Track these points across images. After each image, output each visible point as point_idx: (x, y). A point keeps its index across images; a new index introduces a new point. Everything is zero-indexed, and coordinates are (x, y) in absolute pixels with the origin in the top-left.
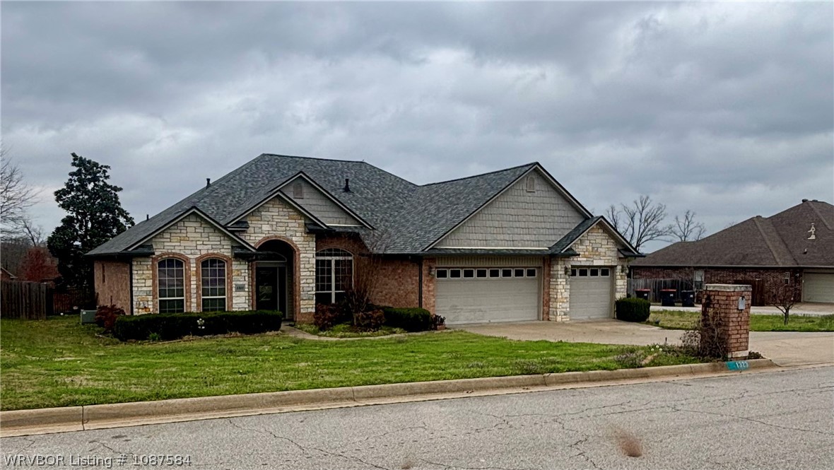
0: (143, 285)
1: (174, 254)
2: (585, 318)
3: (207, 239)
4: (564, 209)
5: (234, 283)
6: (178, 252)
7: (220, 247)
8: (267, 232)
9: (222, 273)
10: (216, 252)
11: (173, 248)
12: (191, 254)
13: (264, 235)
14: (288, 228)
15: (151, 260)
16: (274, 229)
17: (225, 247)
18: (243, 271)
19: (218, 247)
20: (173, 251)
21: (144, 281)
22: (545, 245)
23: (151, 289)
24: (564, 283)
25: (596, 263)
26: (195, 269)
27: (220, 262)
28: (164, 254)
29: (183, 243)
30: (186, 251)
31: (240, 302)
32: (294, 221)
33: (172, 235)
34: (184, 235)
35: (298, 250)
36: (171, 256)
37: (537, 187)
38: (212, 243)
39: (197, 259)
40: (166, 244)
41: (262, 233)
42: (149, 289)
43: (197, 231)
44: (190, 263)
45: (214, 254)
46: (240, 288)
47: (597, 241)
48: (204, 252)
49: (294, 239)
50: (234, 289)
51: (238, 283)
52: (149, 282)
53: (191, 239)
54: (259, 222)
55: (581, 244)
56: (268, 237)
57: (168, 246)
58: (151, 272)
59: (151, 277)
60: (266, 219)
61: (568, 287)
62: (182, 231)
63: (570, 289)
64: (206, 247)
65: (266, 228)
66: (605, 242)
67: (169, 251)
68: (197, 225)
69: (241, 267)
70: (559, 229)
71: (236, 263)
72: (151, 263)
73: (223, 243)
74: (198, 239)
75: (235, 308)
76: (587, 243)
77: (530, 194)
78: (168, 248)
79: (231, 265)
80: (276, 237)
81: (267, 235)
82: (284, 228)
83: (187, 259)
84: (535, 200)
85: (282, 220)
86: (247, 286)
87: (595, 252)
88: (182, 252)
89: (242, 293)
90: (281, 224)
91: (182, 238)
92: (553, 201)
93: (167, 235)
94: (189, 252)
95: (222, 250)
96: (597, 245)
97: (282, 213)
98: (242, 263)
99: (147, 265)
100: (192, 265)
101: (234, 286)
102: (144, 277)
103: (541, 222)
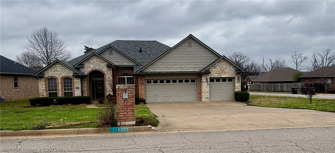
0: (42, 87)
1: (52, 76)
2: (219, 100)
3: (64, 71)
4: (208, 53)
5: (75, 86)
6: (54, 75)
7: (69, 73)
8: (92, 68)
9: (71, 83)
10: (68, 75)
11: (52, 74)
12: (59, 76)
13: (91, 69)
14: (100, 66)
15: (44, 78)
16: (95, 66)
17: (71, 73)
18: (78, 82)
19: (68, 73)
20: (52, 75)
21: (42, 86)
22: (198, 69)
23: (45, 88)
24: (207, 85)
25: (223, 76)
26: (60, 81)
27: (70, 79)
28: (49, 76)
29: (56, 72)
30: (57, 75)
31: (77, 93)
32: (103, 63)
33: (52, 70)
34: (56, 70)
35: (105, 74)
36: (51, 77)
37: (193, 45)
38: (66, 72)
39: (61, 78)
40: (49, 73)
41: (90, 68)
42: (44, 89)
43: (60, 68)
44: (58, 79)
45: (67, 76)
46: (78, 88)
47: (223, 67)
48: (63, 75)
49: (103, 70)
50: (75, 89)
51: (76, 86)
52: (44, 86)
53: (58, 71)
54: (89, 64)
55: (215, 68)
56: (93, 70)
57: (50, 73)
58: (44, 83)
59: (45, 84)
60: (91, 63)
61: (209, 87)
62: (55, 68)
63: (210, 88)
64: (64, 74)
65: (92, 66)
66: (228, 67)
67: (51, 75)
68: (60, 66)
69: (78, 80)
70: (205, 62)
71: (76, 79)
72: (44, 80)
73: (70, 72)
74: (61, 71)
75: (76, 95)
76: (218, 67)
77: (189, 48)
78: (50, 74)
79: (74, 80)
80: (96, 69)
81: (92, 69)
82: (99, 66)
83: (57, 78)
84: (192, 50)
85: (98, 63)
86: (80, 87)
87: (223, 71)
88: (55, 76)
89: (78, 90)
90: (98, 65)
91: (55, 71)
92: (202, 50)
93: (50, 70)
94: (58, 75)
95: (70, 75)
96: (224, 69)
97: (98, 61)
98: (78, 79)
99: (43, 80)
100: (59, 80)
101: (75, 87)
102: (42, 84)
103: (196, 59)
